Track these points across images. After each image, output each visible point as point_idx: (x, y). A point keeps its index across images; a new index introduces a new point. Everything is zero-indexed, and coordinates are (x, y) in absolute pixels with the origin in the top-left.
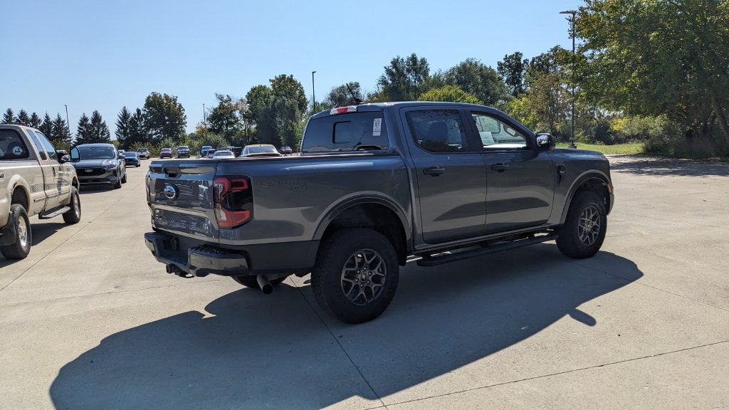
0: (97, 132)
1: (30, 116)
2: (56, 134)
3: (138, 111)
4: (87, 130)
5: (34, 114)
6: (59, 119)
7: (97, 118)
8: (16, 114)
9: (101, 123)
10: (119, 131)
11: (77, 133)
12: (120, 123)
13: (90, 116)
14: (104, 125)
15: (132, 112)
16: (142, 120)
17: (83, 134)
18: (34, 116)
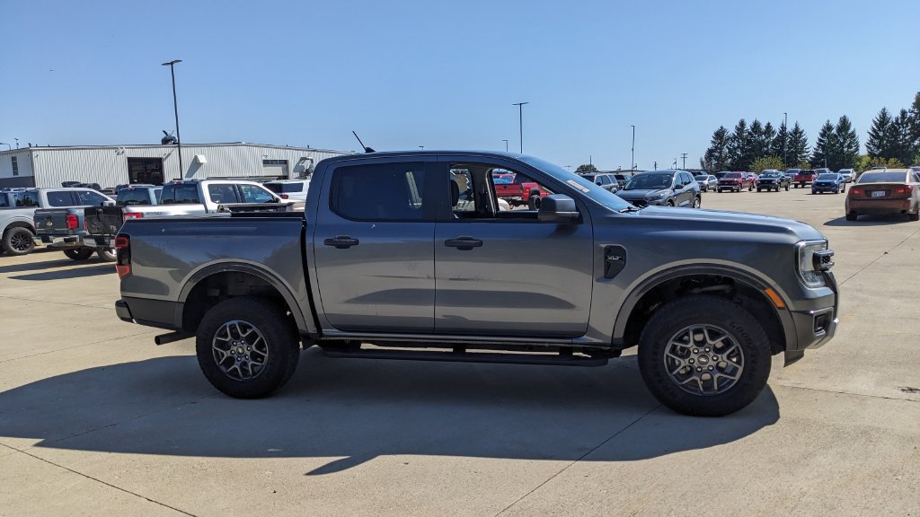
0: (842, 145)
1: (763, 127)
2: (790, 148)
3: (903, 113)
4: (829, 142)
5: (769, 124)
6: (797, 128)
7: (844, 125)
8: (748, 127)
9: (850, 132)
10: (871, 141)
11: (816, 146)
12: (874, 130)
13: (835, 123)
14: (853, 135)
15: (894, 114)
16: (907, 126)
17: (823, 148)
18: (769, 127)
